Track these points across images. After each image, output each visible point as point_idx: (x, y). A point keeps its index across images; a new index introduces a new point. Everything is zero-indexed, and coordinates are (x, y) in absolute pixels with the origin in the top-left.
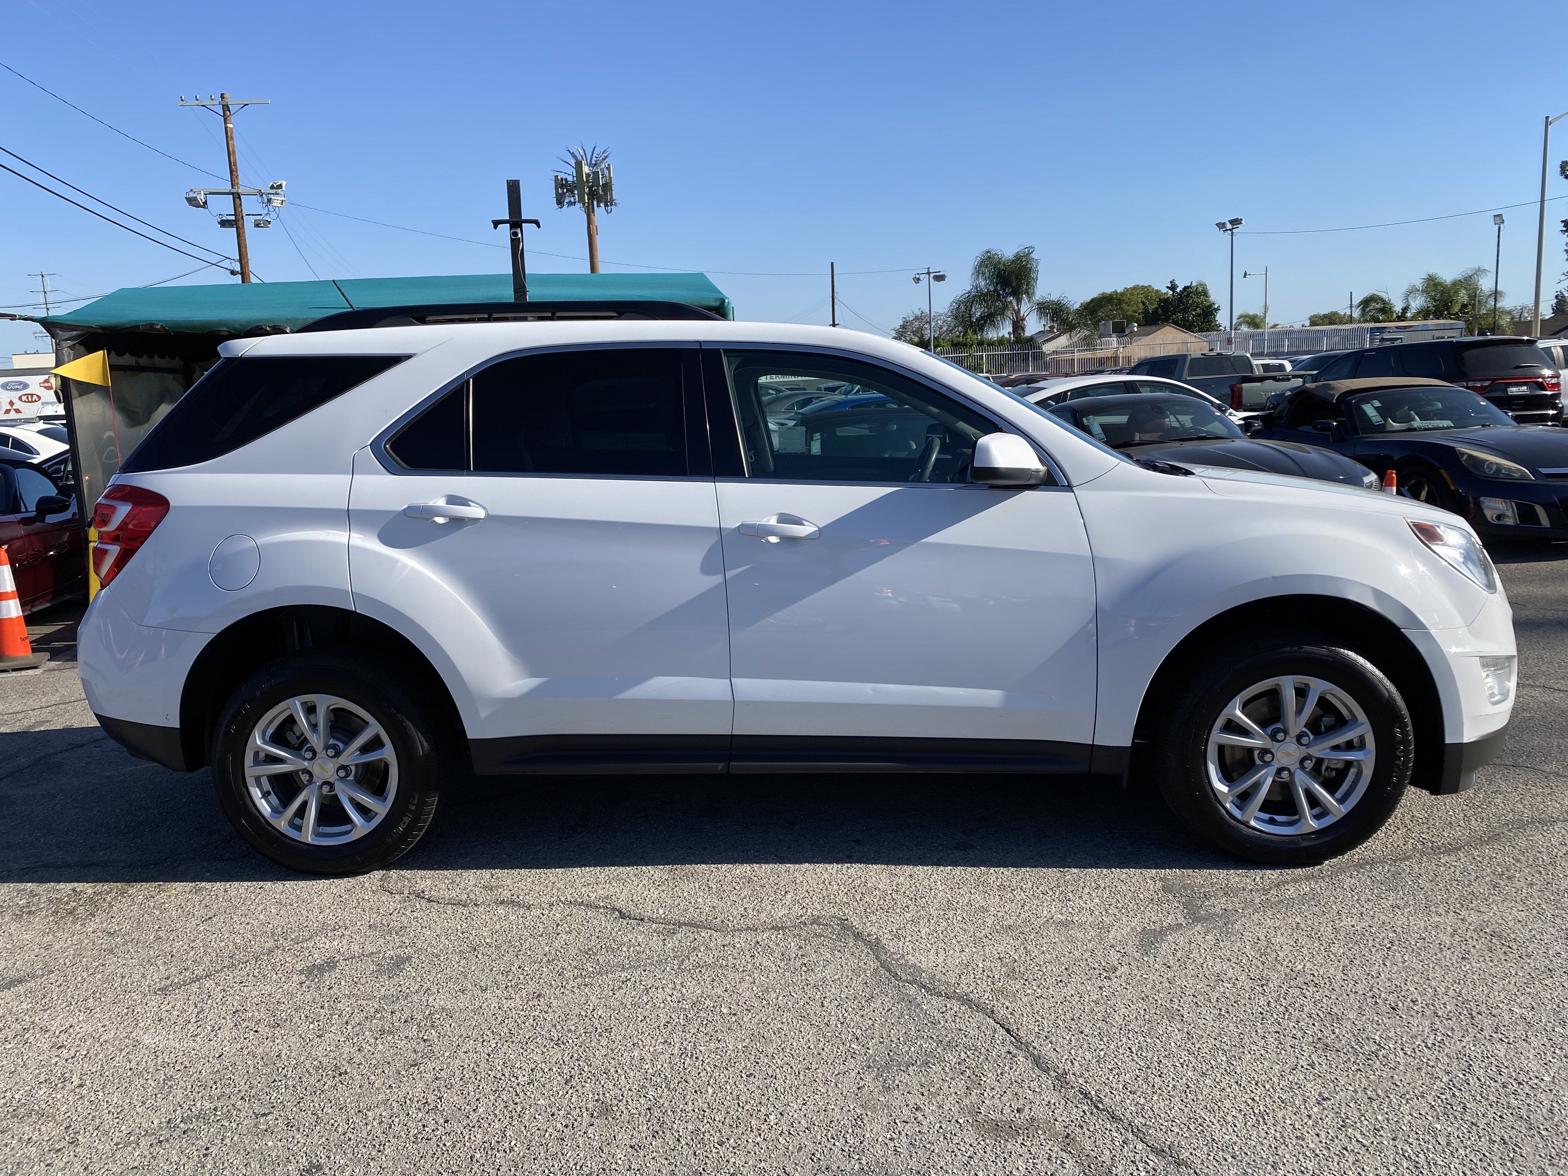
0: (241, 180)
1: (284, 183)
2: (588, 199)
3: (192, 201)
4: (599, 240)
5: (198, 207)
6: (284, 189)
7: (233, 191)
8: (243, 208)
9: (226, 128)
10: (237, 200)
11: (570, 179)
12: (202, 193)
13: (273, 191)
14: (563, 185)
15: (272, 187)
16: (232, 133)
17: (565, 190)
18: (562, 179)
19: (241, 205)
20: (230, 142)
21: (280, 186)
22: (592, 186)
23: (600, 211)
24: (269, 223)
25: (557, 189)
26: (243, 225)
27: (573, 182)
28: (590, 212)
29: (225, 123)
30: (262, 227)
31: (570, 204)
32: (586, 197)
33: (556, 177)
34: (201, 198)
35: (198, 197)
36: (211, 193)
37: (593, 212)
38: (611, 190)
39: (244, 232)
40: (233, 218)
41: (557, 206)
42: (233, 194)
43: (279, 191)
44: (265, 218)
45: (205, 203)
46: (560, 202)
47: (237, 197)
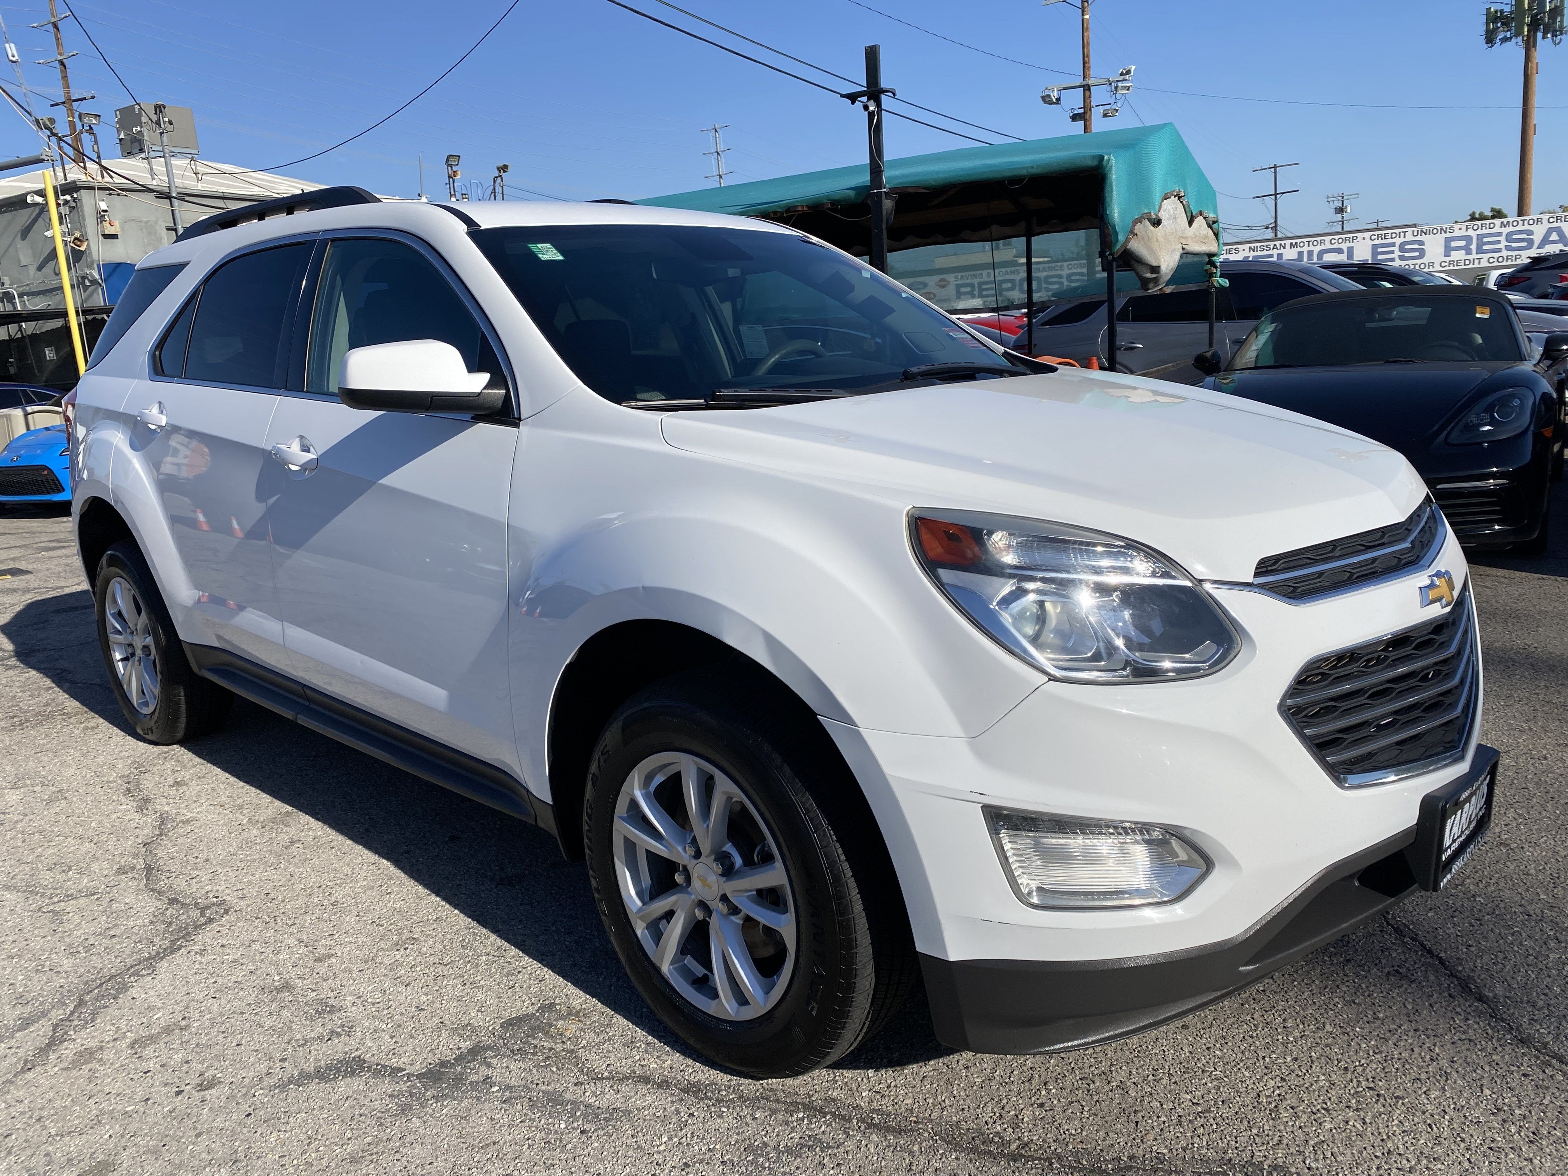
0: (1092, 72)
1: (1133, 68)
2: (1528, 31)
3: (1046, 100)
4: (1537, 81)
5: (1051, 104)
6: (1132, 74)
7: (1084, 83)
8: (1092, 99)
9: (1083, 20)
10: (1087, 93)
11: (1507, 9)
12: (1055, 89)
13: (1121, 78)
14: (1497, 18)
15: (1122, 74)
16: (1088, 24)
17: (1499, 24)
18: (1496, 12)
19: (1090, 97)
20: (1085, 34)
21: (1129, 72)
22: (1537, 14)
23: (1544, 44)
24: (1117, 111)
25: (1487, 24)
26: (1090, 116)
27: (1511, 13)
28: (1529, 45)
29: (1083, 15)
30: (1110, 116)
31: (1505, 40)
32: (1526, 29)
33: (1489, 9)
34: (1054, 95)
35: (1052, 94)
36: (1065, 89)
37: (1535, 45)
38: (1562, 15)
39: (1091, 124)
40: (1082, 111)
41: (1486, 46)
42: (1083, 86)
43: (1127, 77)
44: (1113, 107)
45: (1058, 99)
46: (1490, 39)
47: (1087, 88)
